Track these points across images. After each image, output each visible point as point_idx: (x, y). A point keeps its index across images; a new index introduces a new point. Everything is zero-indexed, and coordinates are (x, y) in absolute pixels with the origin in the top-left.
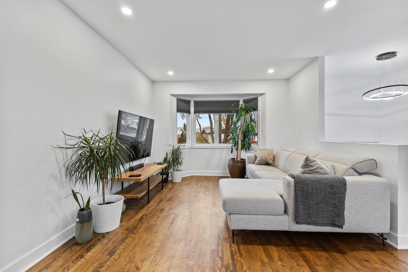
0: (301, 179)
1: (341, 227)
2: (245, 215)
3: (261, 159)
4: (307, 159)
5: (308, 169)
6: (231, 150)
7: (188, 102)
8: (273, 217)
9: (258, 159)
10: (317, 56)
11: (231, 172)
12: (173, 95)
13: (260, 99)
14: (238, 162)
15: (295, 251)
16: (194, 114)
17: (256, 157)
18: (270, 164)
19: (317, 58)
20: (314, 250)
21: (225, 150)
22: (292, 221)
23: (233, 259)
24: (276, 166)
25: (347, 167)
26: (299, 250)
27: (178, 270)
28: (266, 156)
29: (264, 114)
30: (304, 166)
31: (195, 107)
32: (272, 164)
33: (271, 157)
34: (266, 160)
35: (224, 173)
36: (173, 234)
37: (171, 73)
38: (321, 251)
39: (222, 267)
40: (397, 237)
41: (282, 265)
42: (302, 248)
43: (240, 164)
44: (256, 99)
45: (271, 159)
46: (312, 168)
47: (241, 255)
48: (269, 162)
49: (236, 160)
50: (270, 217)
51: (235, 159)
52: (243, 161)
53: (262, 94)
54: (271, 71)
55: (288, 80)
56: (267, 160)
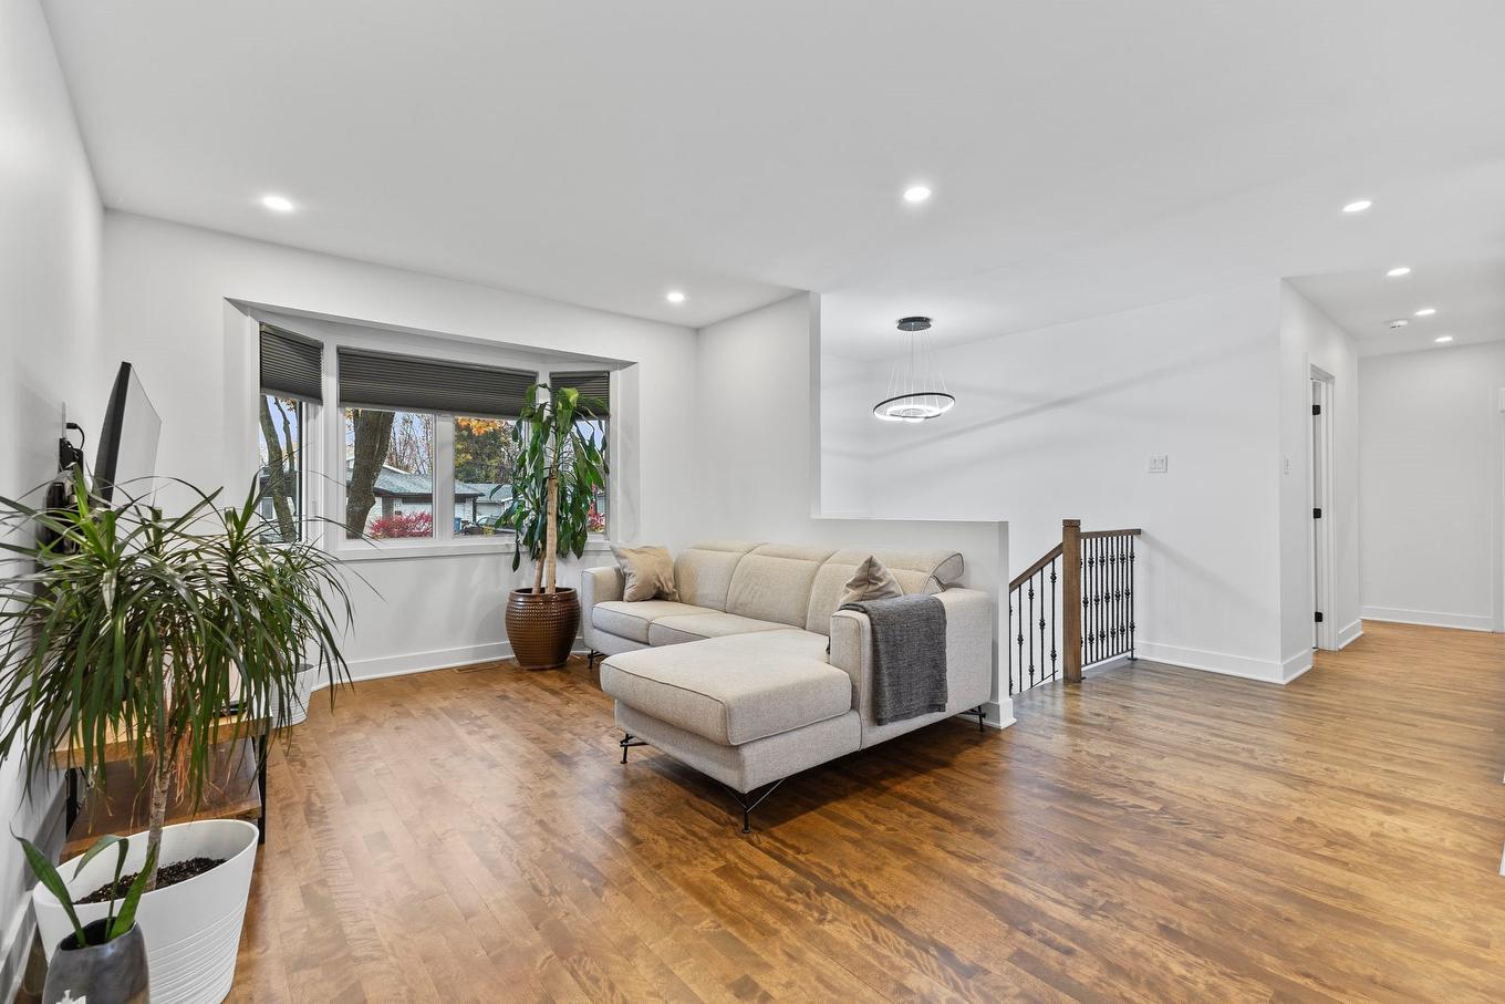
0: (881, 612)
1: (941, 708)
2: (775, 739)
3: (646, 582)
4: (871, 563)
5: (871, 588)
6: (512, 558)
7: (312, 351)
8: (832, 723)
9: (630, 582)
10: (806, 289)
11: (519, 643)
12: (242, 306)
13: (617, 378)
14: (547, 600)
15: (881, 795)
16: (338, 406)
17: (622, 578)
18: (667, 594)
19: (804, 294)
20: (907, 779)
21: (482, 560)
22: (866, 723)
23: (791, 865)
24: (686, 598)
25: (925, 574)
26: (885, 790)
27: (691, 960)
28: (658, 571)
29: (631, 431)
30: (860, 581)
31: (344, 374)
32: (674, 593)
33: (669, 573)
34: (658, 584)
35: (477, 652)
36: (541, 887)
37: (278, 204)
38: (916, 775)
39: (789, 894)
40: (998, 706)
41: (889, 829)
42: (885, 783)
43: (555, 609)
44: (604, 377)
45: (670, 579)
46: (881, 584)
47: (798, 851)
48: (666, 589)
49: (533, 593)
50: (828, 727)
51: (530, 590)
52: (567, 597)
53: (625, 364)
54: (676, 297)
55: (697, 331)
56: (659, 581)
